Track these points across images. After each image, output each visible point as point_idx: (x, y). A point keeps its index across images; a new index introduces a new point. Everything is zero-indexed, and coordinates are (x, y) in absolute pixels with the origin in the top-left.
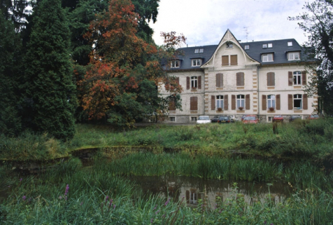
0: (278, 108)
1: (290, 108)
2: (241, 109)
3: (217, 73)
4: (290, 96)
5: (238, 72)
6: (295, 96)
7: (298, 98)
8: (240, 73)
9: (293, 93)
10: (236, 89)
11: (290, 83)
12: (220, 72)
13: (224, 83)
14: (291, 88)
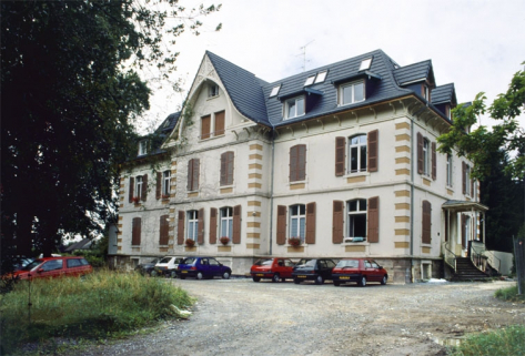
0: (311, 240)
1: (337, 239)
2: (225, 242)
3: (190, 157)
4: (338, 206)
5: (224, 150)
6: (352, 204)
7: (358, 212)
8: (228, 153)
9: (345, 197)
10: (219, 194)
11: (340, 170)
12: (193, 156)
13: (201, 181)
14: (342, 182)
